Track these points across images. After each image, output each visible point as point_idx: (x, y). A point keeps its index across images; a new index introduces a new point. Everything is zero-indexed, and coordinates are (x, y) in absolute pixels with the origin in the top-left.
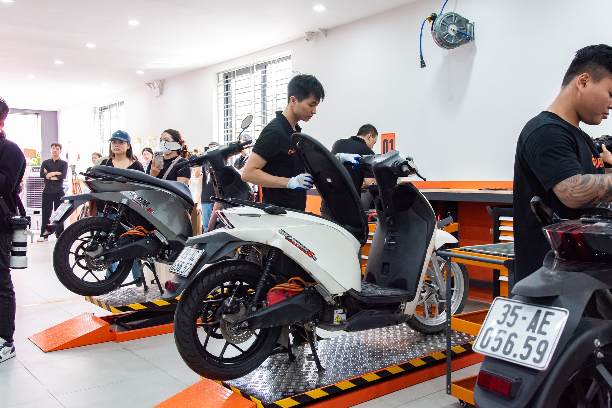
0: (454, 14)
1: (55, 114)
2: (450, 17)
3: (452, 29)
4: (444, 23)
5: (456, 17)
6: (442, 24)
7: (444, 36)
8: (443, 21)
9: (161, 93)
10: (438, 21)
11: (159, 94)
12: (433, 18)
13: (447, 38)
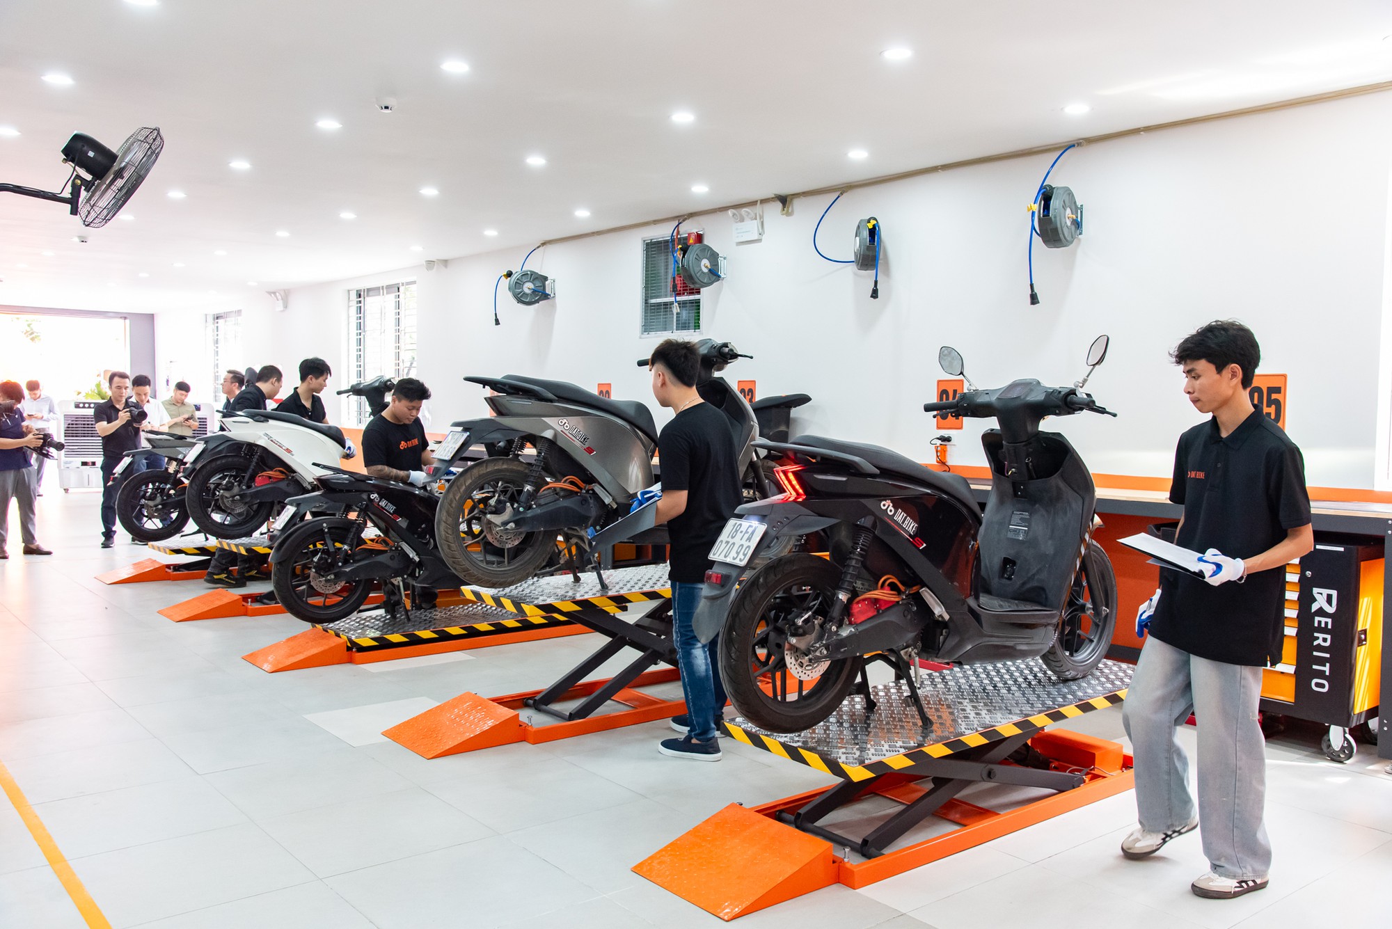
0: (530, 271)
1: (151, 317)
2: (525, 275)
3: (528, 287)
4: (518, 281)
5: (532, 275)
6: (516, 282)
7: (519, 294)
8: (518, 279)
9: (286, 307)
10: (514, 277)
11: (282, 309)
12: (509, 274)
13: (521, 296)
